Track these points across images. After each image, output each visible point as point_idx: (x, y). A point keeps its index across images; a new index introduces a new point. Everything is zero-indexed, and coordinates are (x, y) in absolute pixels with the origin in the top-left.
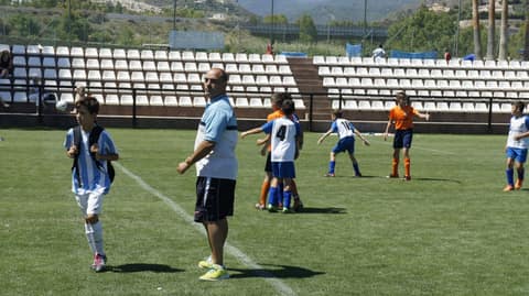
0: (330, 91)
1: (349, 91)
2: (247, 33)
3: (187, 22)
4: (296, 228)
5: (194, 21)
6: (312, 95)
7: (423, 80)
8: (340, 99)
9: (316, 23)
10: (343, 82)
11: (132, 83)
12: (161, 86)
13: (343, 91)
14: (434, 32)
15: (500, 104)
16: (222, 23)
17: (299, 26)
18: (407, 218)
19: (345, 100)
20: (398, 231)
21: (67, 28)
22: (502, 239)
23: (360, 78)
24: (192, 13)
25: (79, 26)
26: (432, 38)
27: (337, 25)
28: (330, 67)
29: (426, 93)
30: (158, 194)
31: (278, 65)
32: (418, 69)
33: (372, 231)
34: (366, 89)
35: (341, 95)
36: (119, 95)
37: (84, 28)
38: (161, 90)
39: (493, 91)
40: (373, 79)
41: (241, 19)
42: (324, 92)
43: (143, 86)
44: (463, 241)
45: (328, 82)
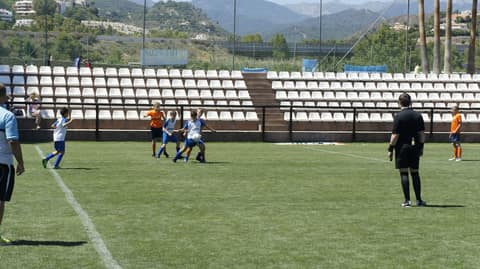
0: (282, 104)
1: (300, 104)
2: (224, 51)
3: (171, 42)
4: (196, 243)
5: (177, 41)
6: (264, 107)
7: (370, 92)
8: (291, 111)
9: (288, 41)
10: (294, 95)
11: (96, 98)
12: (123, 101)
13: (295, 104)
14: (395, 48)
15: (441, 114)
16: (202, 43)
17: (272, 44)
18: (314, 230)
19: (296, 112)
20: (300, 244)
21: (62, 49)
22: (401, 252)
23: (311, 91)
24: (177, 34)
25: (72, 47)
26: (394, 54)
27: (307, 43)
28: (283, 81)
29: (372, 105)
30: (78, 208)
31: (234, 80)
32: (364, 82)
33: (273, 245)
34: (316, 101)
35: (292, 107)
36: (84, 110)
37: (77, 49)
38: (123, 105)
39: (434, 102)
40: (323, 92)
41: (221, 38)
42: (277, 104)
43: (106, 101)
44: (360, 255)
45: (280, 95)
